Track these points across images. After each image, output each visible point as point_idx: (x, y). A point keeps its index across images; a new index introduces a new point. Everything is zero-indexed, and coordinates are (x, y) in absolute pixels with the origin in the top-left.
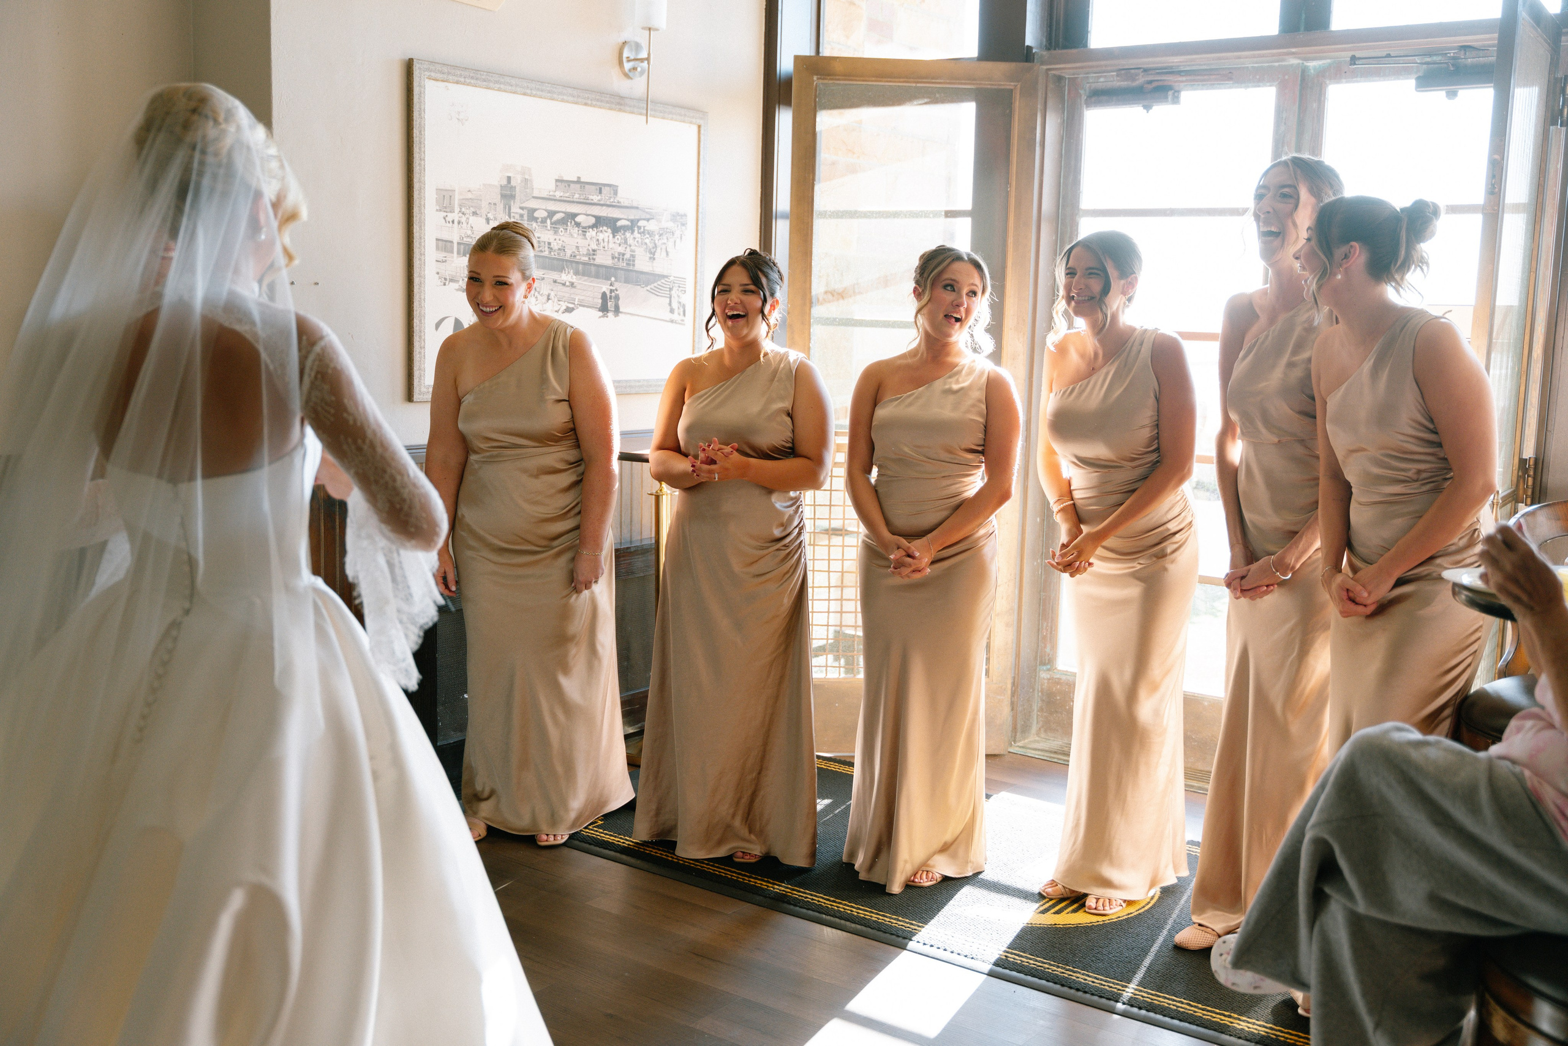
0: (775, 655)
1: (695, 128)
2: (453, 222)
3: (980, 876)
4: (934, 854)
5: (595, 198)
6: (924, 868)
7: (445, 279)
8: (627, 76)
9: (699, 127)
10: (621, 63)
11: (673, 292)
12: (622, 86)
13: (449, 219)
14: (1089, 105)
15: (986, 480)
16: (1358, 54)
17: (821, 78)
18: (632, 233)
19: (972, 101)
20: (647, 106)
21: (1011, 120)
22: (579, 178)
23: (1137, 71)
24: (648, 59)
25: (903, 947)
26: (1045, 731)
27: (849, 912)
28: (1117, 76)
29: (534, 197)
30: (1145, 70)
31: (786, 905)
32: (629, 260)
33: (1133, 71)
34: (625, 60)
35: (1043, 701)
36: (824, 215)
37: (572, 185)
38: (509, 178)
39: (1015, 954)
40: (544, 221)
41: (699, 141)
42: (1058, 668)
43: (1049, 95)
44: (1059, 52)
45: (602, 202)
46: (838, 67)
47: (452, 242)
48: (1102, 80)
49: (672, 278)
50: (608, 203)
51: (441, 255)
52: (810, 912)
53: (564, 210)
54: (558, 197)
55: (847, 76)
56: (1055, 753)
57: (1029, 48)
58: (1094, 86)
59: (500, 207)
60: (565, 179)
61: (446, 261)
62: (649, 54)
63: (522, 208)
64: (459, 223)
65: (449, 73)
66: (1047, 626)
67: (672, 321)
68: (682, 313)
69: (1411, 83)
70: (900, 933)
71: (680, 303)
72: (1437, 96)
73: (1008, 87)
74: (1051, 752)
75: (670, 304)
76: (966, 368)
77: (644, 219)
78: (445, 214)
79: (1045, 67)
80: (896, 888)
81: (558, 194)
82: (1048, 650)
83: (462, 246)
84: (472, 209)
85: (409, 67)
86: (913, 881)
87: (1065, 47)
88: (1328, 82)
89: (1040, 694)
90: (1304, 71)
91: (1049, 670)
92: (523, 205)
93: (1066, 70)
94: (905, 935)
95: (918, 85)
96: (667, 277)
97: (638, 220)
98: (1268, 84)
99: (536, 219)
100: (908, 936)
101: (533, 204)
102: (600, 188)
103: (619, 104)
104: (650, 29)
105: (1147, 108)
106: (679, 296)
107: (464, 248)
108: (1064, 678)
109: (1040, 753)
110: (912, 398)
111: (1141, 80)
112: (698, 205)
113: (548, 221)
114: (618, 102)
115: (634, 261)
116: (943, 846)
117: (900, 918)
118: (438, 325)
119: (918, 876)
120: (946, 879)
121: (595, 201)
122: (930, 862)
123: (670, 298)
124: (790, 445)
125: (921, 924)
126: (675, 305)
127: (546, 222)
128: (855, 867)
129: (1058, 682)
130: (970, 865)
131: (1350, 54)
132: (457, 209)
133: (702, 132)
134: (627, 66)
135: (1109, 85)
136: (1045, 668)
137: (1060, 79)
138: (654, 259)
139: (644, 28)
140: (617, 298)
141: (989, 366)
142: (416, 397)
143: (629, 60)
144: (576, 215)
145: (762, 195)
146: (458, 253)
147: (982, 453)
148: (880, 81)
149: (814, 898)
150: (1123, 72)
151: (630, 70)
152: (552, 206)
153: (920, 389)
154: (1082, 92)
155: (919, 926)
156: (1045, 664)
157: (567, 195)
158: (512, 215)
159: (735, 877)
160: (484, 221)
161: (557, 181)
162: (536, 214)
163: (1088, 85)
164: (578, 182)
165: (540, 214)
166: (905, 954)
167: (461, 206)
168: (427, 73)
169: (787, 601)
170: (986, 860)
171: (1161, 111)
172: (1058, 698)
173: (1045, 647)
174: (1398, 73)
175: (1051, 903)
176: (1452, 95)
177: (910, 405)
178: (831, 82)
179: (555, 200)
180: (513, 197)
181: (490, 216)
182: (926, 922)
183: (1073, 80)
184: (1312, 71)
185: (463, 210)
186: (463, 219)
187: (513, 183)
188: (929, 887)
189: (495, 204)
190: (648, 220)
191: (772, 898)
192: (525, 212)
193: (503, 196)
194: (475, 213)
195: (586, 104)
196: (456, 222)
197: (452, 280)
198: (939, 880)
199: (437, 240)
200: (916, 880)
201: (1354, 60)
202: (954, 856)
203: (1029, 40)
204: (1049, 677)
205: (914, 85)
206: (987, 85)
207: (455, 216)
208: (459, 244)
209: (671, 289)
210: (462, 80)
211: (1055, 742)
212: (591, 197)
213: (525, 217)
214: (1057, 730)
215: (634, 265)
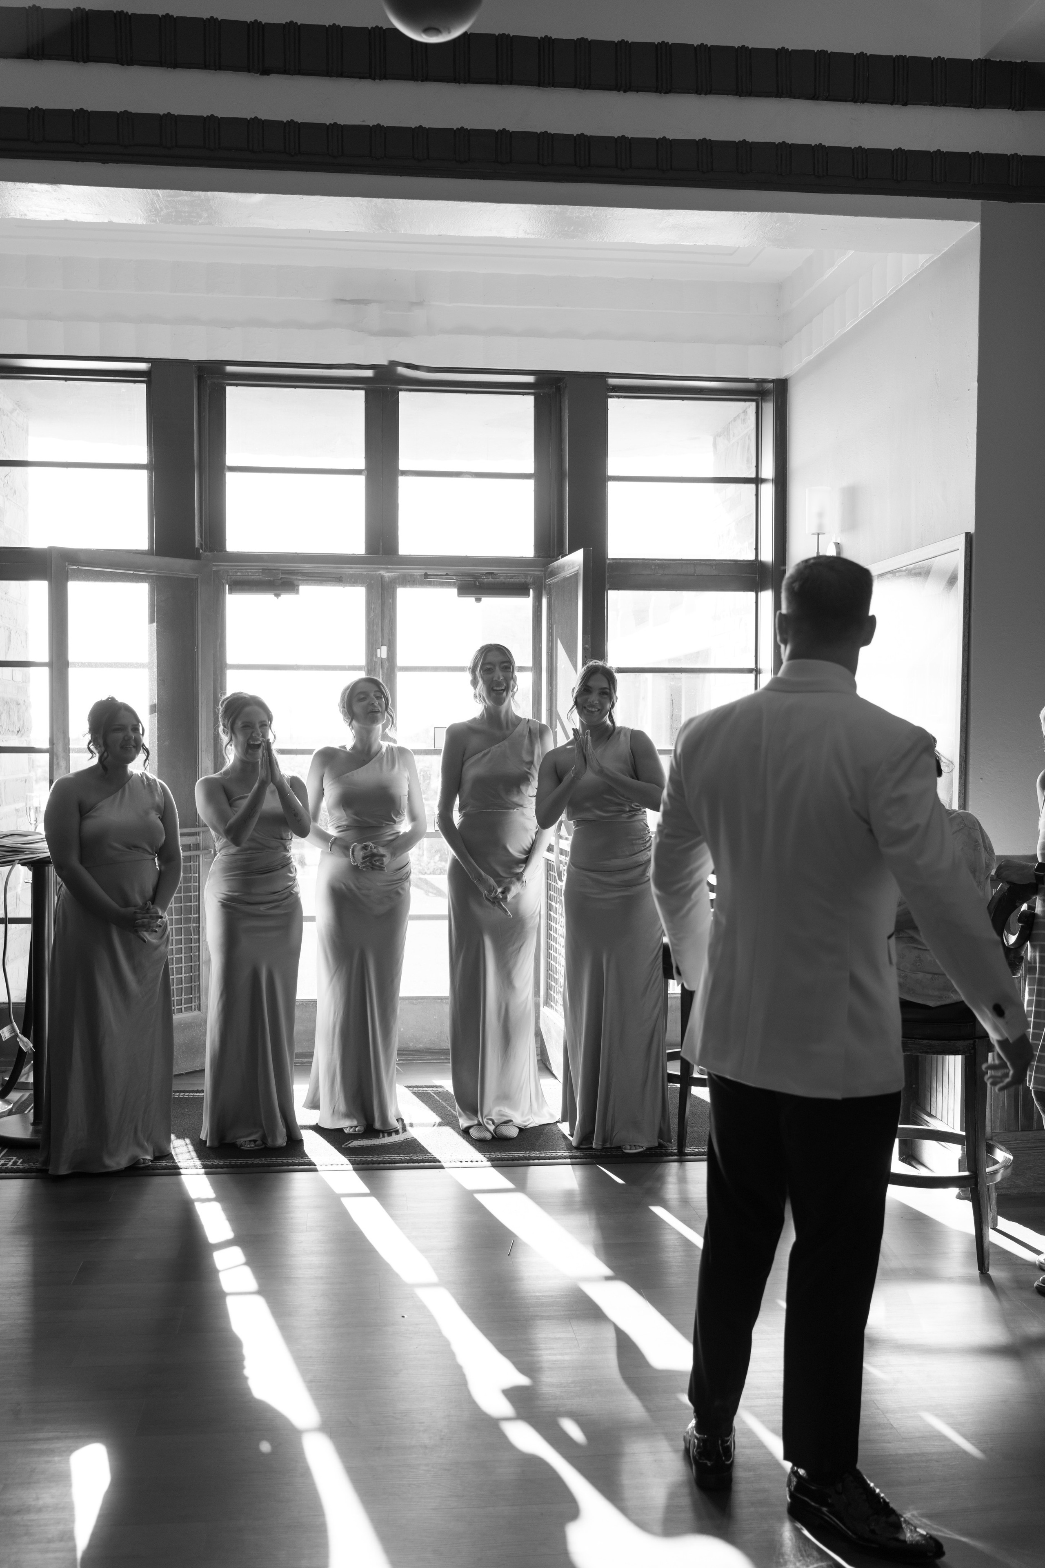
14: (231, 591)
16: (429, 572)
17: (72, 564)
19: (145, 582)
30: (281, 571)
33: (273, 571)
44: (211, 553)
48: (241, 574)
57: (199, 550)
58: (232, 578)
69: (454, 591)
72: (470, 600)
73: (193, 577)
79: (205, 563)
87: (213, 550)
88: (397, 586)
90: (382, 577)
93: (221, 566)
98: (360, 585)
105: (277, 595)
111: (279, 576)
131: (423, 572)
135: (246, 578)
137: (211, 572)
154: (224, 582)
163: (228, 577)
171: (286, 598)
174: (448, 585)
176: (478, 600)
178: (76, 567)
183: (221, 573)
184: (387, 579)
201: (426, 576)
203: (195, 544)
206: (181, 575)
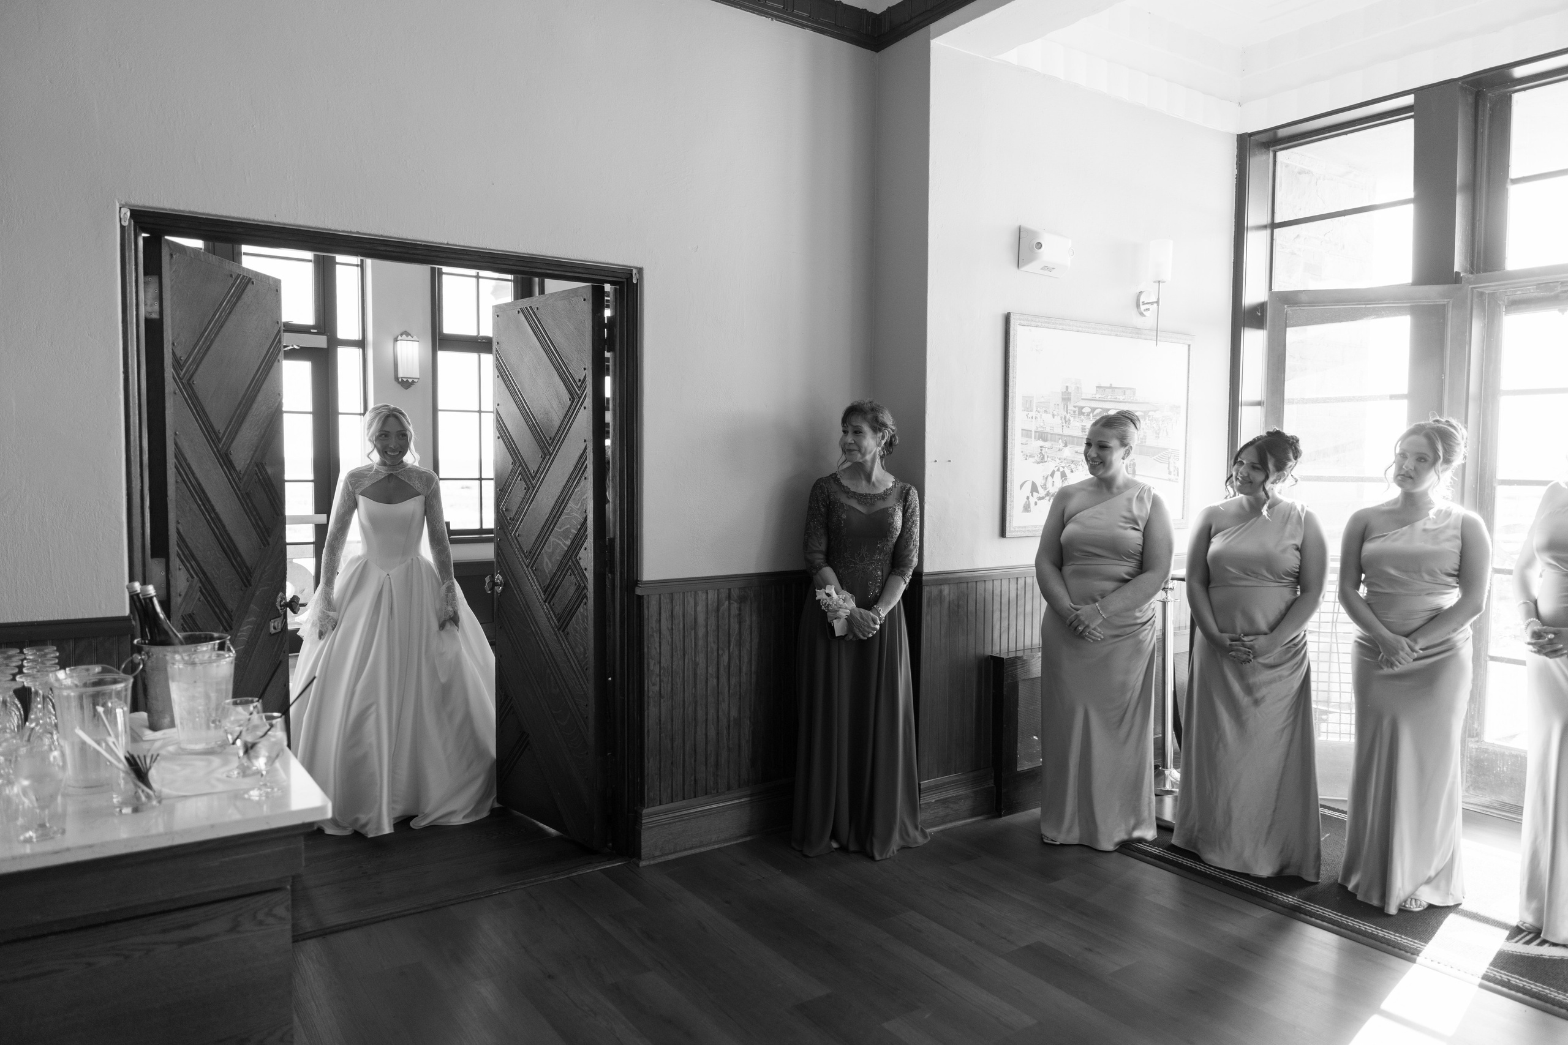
0: (1286, 724)
1: (1187, 347)
2: (1032, 417)
3: (1460, 907)
4: (1421, 885)
5: (1121, 398)
6: (1412, 897)
7: (1027, 456)
8: (1142, 314)
9: (1189, 346)
10: (1138, 306)
11: (1171, 460)
12: (1138, 321)
13: (1030, 416)
14: (1507, 311)
15: (1460, 596)
17: (1290, 307)
18: (1144, 421)
19: (1406, 314)
20: (1157, 333)
21: (1444, 328)
22: (1111, 384)
23: (1555, 284)
24: (1157, 302)
25: (1413, 961)
26: (1474, 789)
27: (1358, 927)
28: (1537, 289)
29: (1083, 399)
30: (1562, 283)
31: (1302, 916)
32: (1142, 439)
33: (1551, 284)
34: (1141, 303)
35: (1471, 765)
36: (1292, 402)
37: (1107, 390)
38: (1067, 387)
39: (1515, 978)
40: (1088, 415)
41: (1189, 356)
42: (1486, 741)
43: (1475, 307)
44: (1483, 275)
45: (1125, 400)
46: (1304, 298)
47: (1031, 431)
48: (1519, 292)
49: (1170, 450)
50: (1130, 401)
51: (1024, 440)
52: (1325, 924)
53: (1101, 407)
54: (1097, 398)
55: (1311, 303)
56: (1487, 807)
57: (1458, 273)
58: (1511, 298)
59: (1061, 406)
60: (1102, 386)
61: (1027, 444)
62: (1158, 299)
63: (1075, 407)
64: (1036, 418)
65: (1032, 320)
66: (1475, 707)
67: (1170, 480)
68: (1176, 474)
70: (1408, 949)
71: (1175, 467)
73: (1442, 303)
74: (1483, 806)
75: (1169, 469)
76: (1443, 512)
77: (1152, 411)
78: (1027, 413)
79: (1470, 286)
80: (1393, 910)
81: (1098, 396)
82: (1476, 726)
83: (1037, 434)
84: (1044, 409)
85: (1007, 319)
86: (1404, 906)
87: (1485, 271)
89: (1469, 760)
91: (1477, 742)
92: (1075, 405)
93: (1488, 287)
94: (1412, 951)
95: (1367, 306)
96: (1167, 449)
97: (1149, 411)
99: (1083, 414)
100: (1416, 952)
101: (1081, 404)
102: (1124, 390)
103: (1138, 333)
104: (1159, 282)
106: (1174, 463)
107: (1039, 435)
108: (1491, 749)
109: (1473, 806)
110: (1398, 534)
111: (1559, 289)
112: (1188, 399)
113: (1091, 414)
114: (1137, 332)
115: (1145, 439)
116: (1428, 880)
117: (1403, 937)
118: (1021, 486)
119: (1409, 902)
120: (1431, 907)
121: (1121, 400)
122: (1418, 893)
123: (1169, 464)
124: (1298, 570)
125: (1422, 943)
126: (1172, 469)
127: (1089, 415)
128: (1349, 889)
129: (1486, 751)
130: (1451, 897)
132: (1035, 409)
133: (1191, 349)
134: (1143, 307)
135: (1528, 296)
136: (1473, 739)
137: (1481, 294)
138: (1159, 437)
139: (1154, 282)
140: (1134, 465)
141: (1461, 511)
142: (1008, 534)
143: (1144, 303)
144: (1109, 410)
145: (1230, 390)
146: (1035, 438)
147: (1458, 576)
148: (1337, 305)
149: (1325, 912)
150: (1542, 285)
151: (1144, 310)
152: (1094, 404)
153: (1404, 528)
154: (1501, 303)
155: (1422, 945)
156: (1473, 737)
157: (1103, 396)
158: (1069, 411)
159: (1254, 888)
160: (1052, 416)
161: (1097, 387)
162: (1084, 411)
163: (1506, 297)
164: (1111, 387)
165: (1086, 410)
166: (1414, 966)
167: (1037, 407)
168: (1019, 322)
169: (1296, 684)
170: (1463, 893)
172: (1486, 764)
173: (1473, 723)
175: (1531, 936)
177: (1396, 540)
178: (1298, 308)
179: (1096, 400)
180: (1069, 399)
181: (1055, 413)
182: (1426, 942)
183: (1492, 295)
185: (1039, 409)
186: (1038, 416)
187: (1069, 390)
188: (1418, 912)
189: (1058, 405)
190: (1155, 411)
191: (1290, 909)
192: (1077, 409)
193: (1063, 399)
194: (1046, 411)
195: (1116, 335)
196: (1034, 418)
197: (1030, 456)
198: (1425, 907)
199: (1022, 430)
200: (1407, 906)
202: (1437, 888)
203: (1457, 268)
204: (1477, 747)
205: (1364, 306)
206: (1425, 302)
207: (1033, 414)
208: (1035, 432)
209: (1169, 458)
210: (1040, 324)
211: (1484, 798)
212: (1118, 397)
213: (1077, 413)
214: (1485, 789)
215: (1145, 442)
